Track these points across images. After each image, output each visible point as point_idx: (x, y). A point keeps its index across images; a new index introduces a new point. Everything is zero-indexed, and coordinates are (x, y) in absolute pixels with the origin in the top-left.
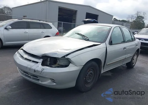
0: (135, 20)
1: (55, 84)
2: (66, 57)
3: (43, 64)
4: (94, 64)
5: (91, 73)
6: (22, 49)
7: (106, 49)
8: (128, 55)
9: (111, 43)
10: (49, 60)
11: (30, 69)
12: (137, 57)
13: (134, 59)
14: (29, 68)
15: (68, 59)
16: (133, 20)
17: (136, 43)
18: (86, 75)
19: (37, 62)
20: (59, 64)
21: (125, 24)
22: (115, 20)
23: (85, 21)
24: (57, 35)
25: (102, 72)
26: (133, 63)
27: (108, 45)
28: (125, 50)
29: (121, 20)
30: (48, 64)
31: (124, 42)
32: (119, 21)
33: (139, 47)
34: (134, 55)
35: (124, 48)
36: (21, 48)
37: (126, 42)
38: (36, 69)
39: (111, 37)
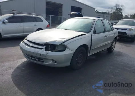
0: (114, 12)
1: (56, 64)
2: (63, 44)
3: (46, 50)
4: (83, 49)
5: (81, 56)
6: (27, 40)
7: (92, 37)
8: (108, 42)
9: (95, 33)
10: (49, 47)
11: (37, 54)
12: (115, 43)
13: (113, 45)
14: (35, 53)
15: (64, 45)
16: (112, 12)
17: (114, 32)
18: (78, 57)
19: (42, 49)
20: (57, 50)
21: (105, 15)
22: (97, 12)
23: (71, 14)
24: (48, 27)
25: (89, 55)
26: (113, 48)
27: (93, 34)
28: (106, 37)
29: (102, 12)
30: (49, 50)
31: (105, 31)
32: (101, 13)
33: (116, 35)
34: (113, 42)
35: (105, 36)
36: (25, 39)
37: (107, 32)
38: (42, 53)
39: (95, 28)
